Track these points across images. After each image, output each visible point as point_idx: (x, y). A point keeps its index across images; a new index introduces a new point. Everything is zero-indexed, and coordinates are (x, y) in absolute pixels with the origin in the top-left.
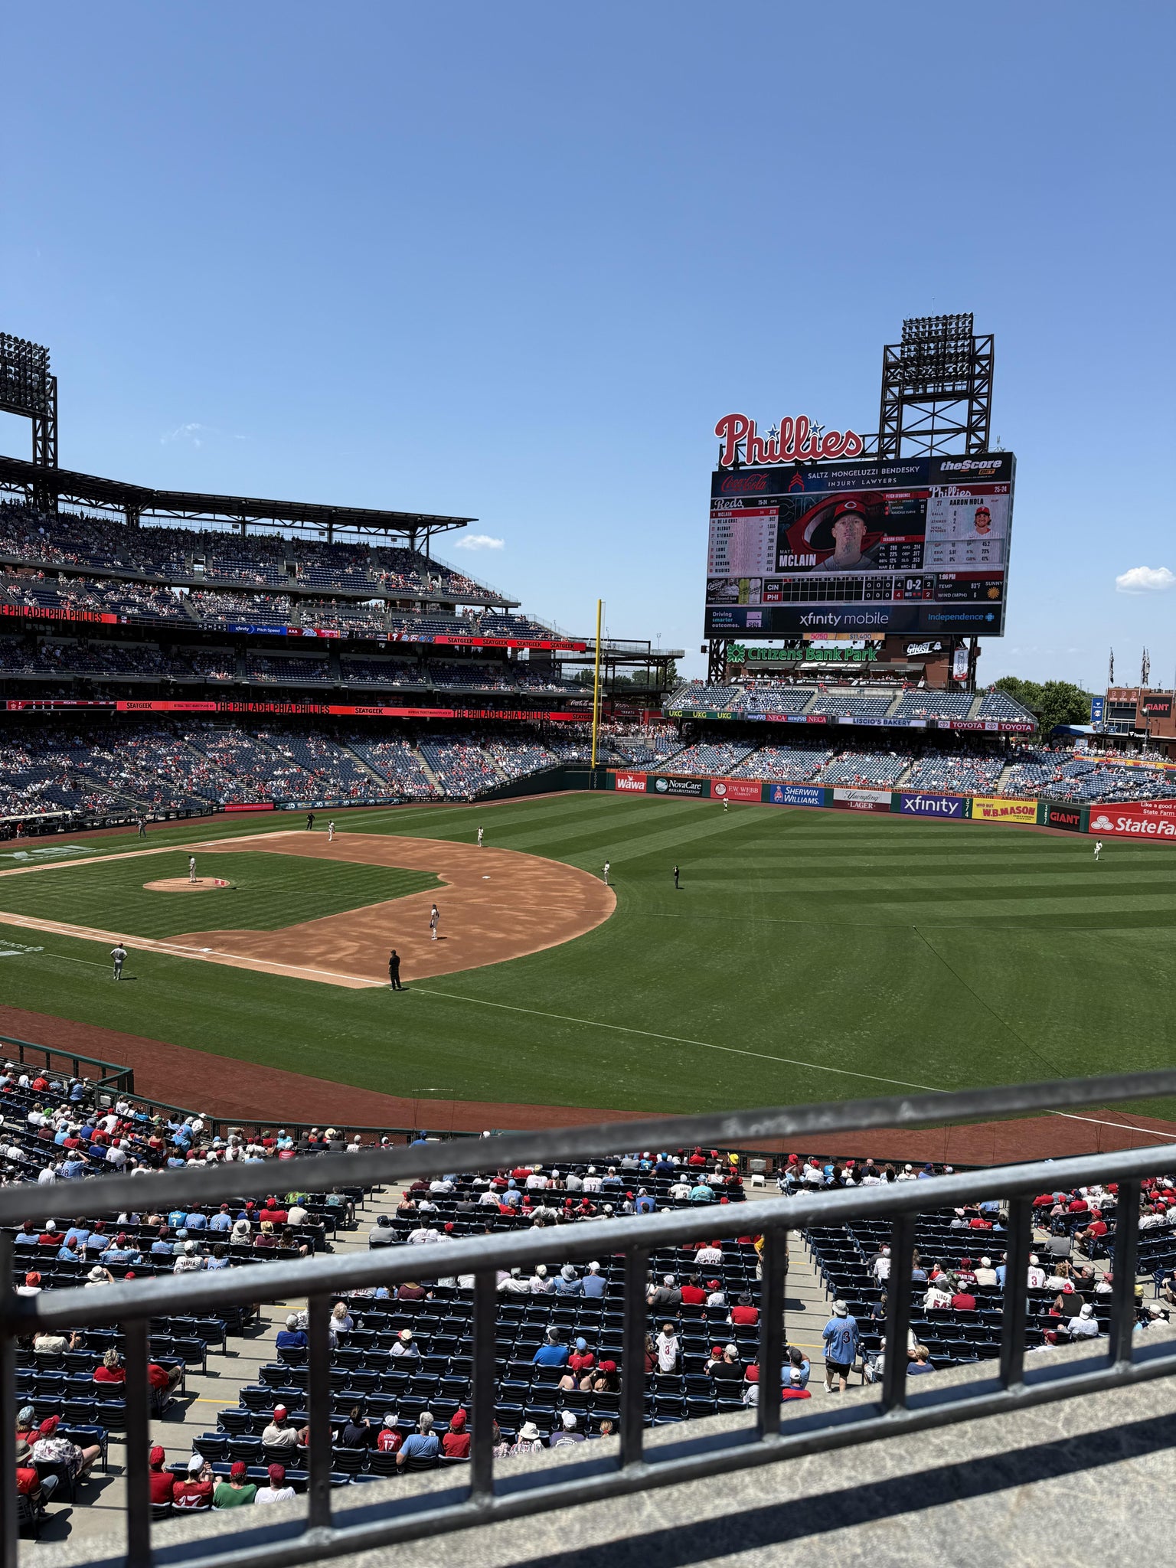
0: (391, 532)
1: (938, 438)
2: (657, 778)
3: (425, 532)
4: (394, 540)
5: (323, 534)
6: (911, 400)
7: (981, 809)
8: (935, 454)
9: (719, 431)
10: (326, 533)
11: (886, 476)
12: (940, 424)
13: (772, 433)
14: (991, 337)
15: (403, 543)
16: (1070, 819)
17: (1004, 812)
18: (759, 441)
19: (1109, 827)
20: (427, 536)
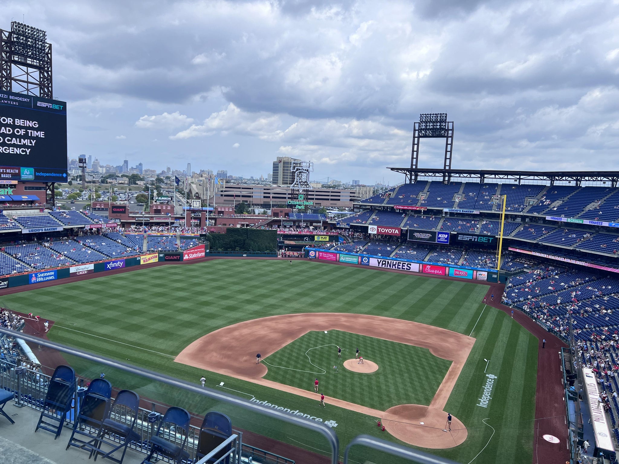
1: (31, 86)
6: (16, 63)
7: (143, 260)
8: (30, 94)
11: (12, 100)
12: (31, 80)
14: (51, 45)
16: (175, 258)
17: (149, 259)
19: (187, 258)
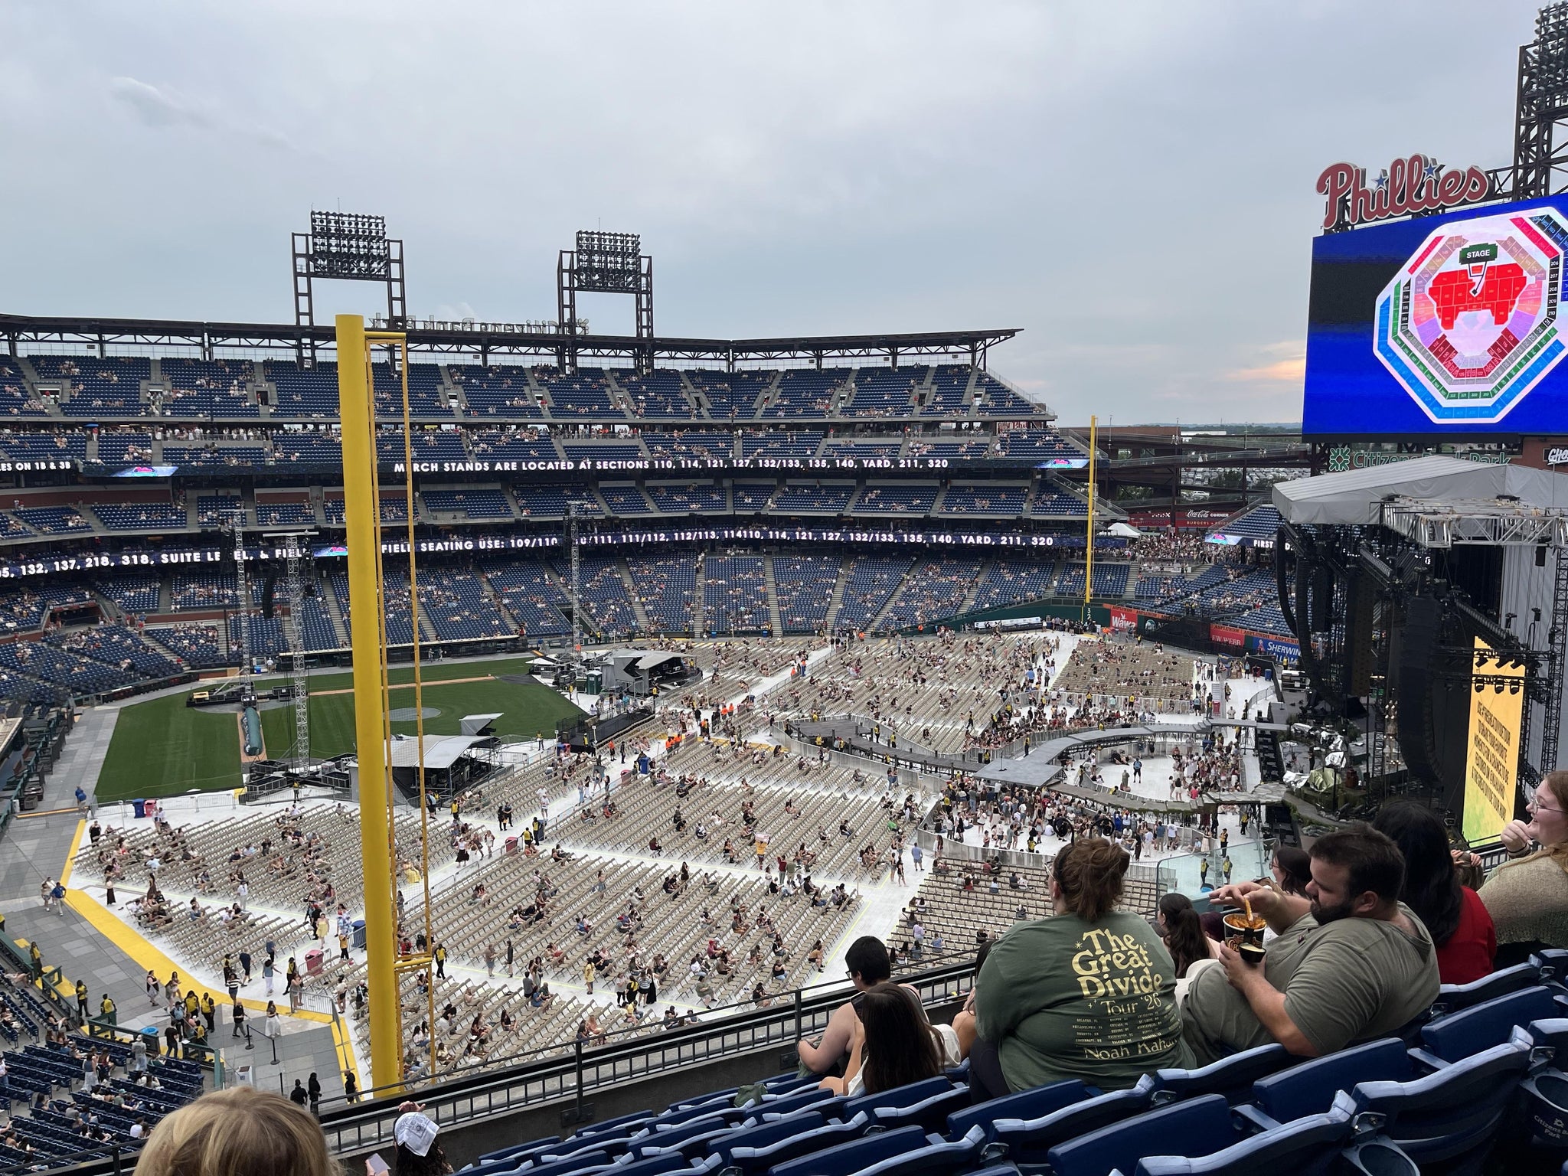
0: (952, 348)
2: (1146, 619)
3: (982, 346)
4: (955, 357)
5: (886, 359)
9: (1321, 187)
10: (890, 358)
13: (1380, 181)
15: (966, 359)
18: (1366, 192)
20: (984, 349)
